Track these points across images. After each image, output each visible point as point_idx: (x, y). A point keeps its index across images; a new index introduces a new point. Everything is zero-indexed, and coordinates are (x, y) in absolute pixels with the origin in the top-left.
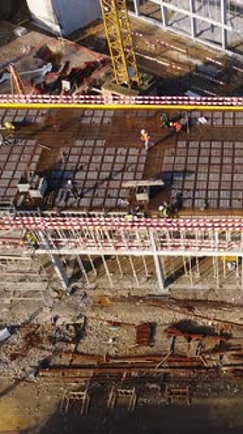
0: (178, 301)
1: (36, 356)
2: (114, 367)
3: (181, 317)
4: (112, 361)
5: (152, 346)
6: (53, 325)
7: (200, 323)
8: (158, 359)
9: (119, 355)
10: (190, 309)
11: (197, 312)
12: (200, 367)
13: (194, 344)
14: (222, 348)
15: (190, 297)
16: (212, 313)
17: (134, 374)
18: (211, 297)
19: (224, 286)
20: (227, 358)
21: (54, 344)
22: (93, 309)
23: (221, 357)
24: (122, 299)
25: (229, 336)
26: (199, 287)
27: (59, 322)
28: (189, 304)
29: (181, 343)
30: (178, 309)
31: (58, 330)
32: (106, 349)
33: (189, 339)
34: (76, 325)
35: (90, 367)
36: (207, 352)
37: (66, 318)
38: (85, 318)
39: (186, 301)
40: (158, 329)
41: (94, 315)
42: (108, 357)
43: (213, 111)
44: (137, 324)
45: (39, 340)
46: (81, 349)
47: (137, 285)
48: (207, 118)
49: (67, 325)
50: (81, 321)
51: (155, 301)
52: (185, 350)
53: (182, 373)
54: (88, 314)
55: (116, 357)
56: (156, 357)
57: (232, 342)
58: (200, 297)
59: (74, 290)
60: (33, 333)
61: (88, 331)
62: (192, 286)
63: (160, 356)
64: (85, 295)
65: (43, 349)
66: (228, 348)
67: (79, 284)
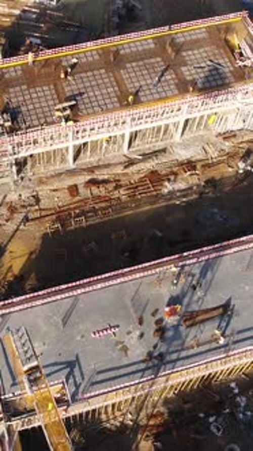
0: (84, 170)
1: (19, 217)
2: (64, 211)
3: (88, 178)
4: (62, 209)
5: (80, 196)
6: (20, 199)
7: (101, 178)
8: (86, 201)
9: (65, 204)
10: (93, 172)
11: (97, 173)
12: (111, 199)
13: (102, 189)
14: (117, 187)
15: (89, 166)
16: (105, 171)
17: (77, 211)
18: (101, 163)
19: (106, 155)
20: (122, 192)
21: (26, 208)
22: (38, 185)
23: (119, 192)
24: (52, 176)
25: (119, 181)
26: (92, 159)
27: (23, 197)
28: (91, 170)
29: (95, 190)
30: (86, 173)
31: (24, 201)
32: (56, 204)
33: (98, 187)
34: (33, 196)
35: (52, 214)
36: (111, 191)
37: (25, 194)
38: (36, 191)
39: (89, 168)
40: (79, 187)
41: (40, 188)
42: (59, 207)
43: (78, 53)
44: (66, 187)
45: (16, 209)
46: (42, 207)
47: (57, 167)
48: (77, 59)
49: (28, 198)
50: (35, 193)
51: (71, 173)
52: (99, 194)
53: (103, 205)
54: (37, 189)
55: (64, 206)
56: (85, 201)
57: (122, 183)
58: (95, 164)
59: (22, 178)
60: (11, 206)
61: (41, 198)
62: (88, 160)
63: (86, 199)
64: (30, 180)
65: (21, 213)
66: (121, 186)
67: (22, 175)
